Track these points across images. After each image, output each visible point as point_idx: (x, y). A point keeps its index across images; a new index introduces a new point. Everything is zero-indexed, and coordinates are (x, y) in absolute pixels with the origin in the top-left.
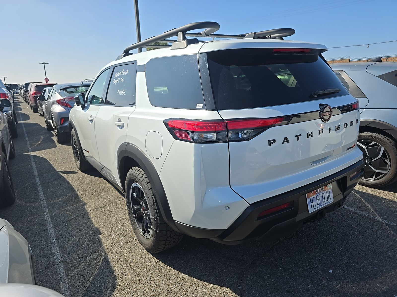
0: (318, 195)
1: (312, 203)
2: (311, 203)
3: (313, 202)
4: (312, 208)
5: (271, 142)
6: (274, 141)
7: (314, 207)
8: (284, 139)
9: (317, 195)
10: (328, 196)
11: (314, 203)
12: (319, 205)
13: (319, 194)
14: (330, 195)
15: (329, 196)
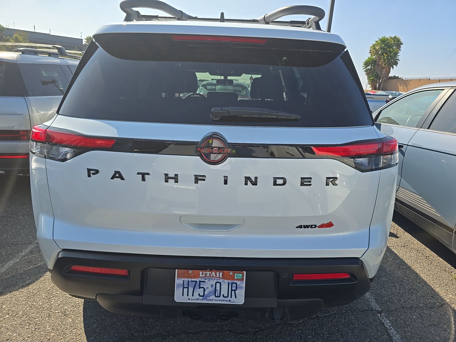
0: (206, 281)
1: (186, 290)
2: (184, 288)
3: (188, 288)
4: (183, 295)
5: (92, 172)
6: (97, 172)
7: (188, 295)
8: (114, 172)
9: (203, 280)
10: (232, 290)
11: (191, 290)
12: (202, 298)
13: (209, 281)
14: (236, 290)
15: (233, 292)
